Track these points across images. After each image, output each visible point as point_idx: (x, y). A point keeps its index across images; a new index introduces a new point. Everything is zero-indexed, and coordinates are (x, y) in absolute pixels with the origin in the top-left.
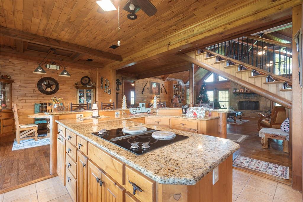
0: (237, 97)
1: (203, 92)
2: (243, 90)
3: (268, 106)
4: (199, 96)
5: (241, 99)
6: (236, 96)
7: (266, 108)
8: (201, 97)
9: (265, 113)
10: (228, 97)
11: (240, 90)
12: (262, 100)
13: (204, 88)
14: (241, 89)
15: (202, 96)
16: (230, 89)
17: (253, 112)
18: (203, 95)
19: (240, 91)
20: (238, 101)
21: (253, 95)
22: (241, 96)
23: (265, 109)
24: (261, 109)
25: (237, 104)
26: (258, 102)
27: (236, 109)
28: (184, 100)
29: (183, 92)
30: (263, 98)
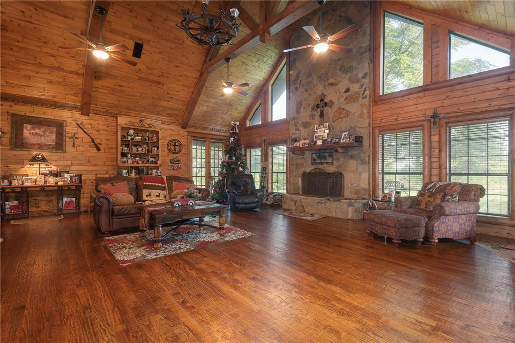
1: (229, 148)
5: (308, 166)
7: (358, 190)
9: (349, 206)
11: (302, 142)
12: (349, 169)
13: (232, 139)
14: (305, 139)
17: (322, 203)
19: (301, 146)
20: (302, 170)
22: (307, 158)
23: (356, 193)
24: (347, 193)
25: (300, 179)
26: (342, 174)
27: (299, 192)
28: (180, 168)
29: (177, 148)
30: (352, 164)
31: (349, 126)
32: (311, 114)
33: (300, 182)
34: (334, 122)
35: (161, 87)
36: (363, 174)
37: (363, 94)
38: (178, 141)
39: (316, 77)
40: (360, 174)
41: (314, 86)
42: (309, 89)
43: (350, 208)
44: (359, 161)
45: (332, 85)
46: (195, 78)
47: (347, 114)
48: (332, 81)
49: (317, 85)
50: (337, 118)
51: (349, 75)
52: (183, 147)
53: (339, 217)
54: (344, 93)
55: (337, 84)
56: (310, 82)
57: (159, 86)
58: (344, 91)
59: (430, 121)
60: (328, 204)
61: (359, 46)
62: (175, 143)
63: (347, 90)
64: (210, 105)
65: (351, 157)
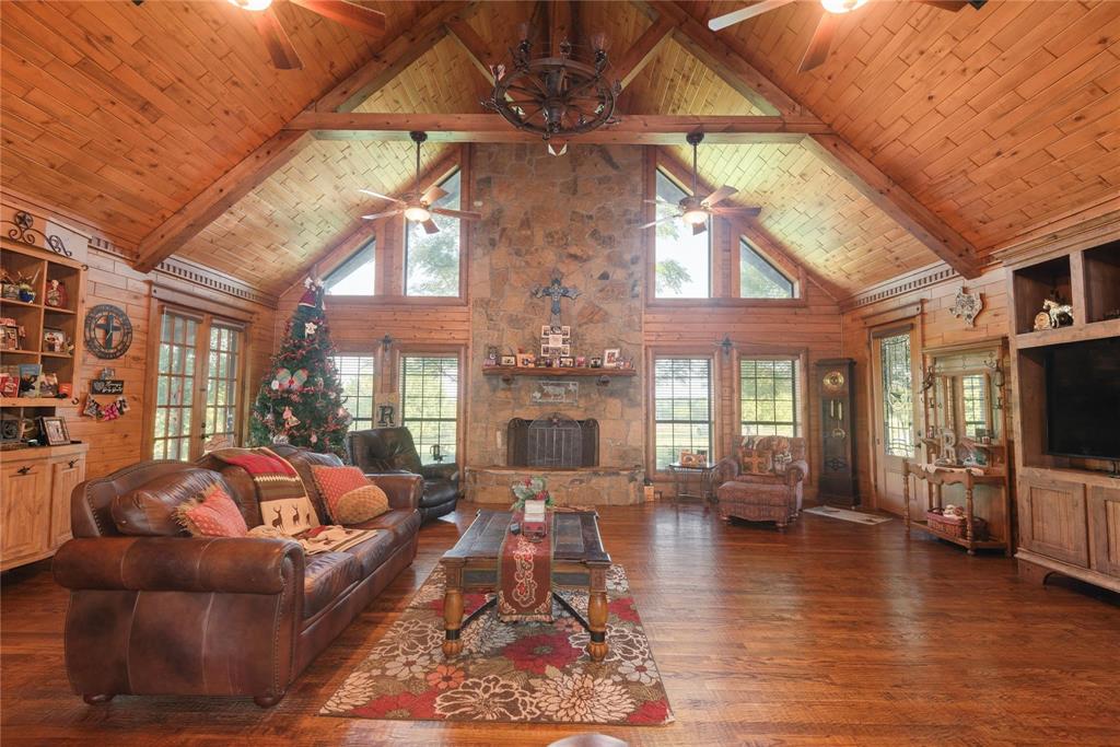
0: (501, 395)
1: (307, 355)
2: (531, 357)
3: (634, 445)
4: (275, 385)
5: (521, 406)
6: (494, 390)
7: (625, 452)
8: (289, 391)
9: (630, 481)
10: (455, 394)
11: (520, 357)
12: (608, 415)
13: (310, 328)
14: (521, 352)
15: (296, 385)
16: (467, 347)
17: (581, 481)
18: (301, 375)
19: (520, 365)
20: (506, 415)
21: (571, 387)
22: (520, 389)
23: (621, 458)
24: (606, 457)
25: (499, 433)
26: (595, 422)
27: (496, 462)
28: (120, 410)
29: (116, 336)
30: (614, 405)
31: (609, 339)
32: (530, 301)
33: (499, 440)
34: (580, 326)
35: (146, 122)
36: (634, 423)
37: (633, 289)
38: (120, 313)
39: (542, 232)
40: (628, 423)
41: (537, 250)
42: (524, 251)
43: (632, 485)
44: (626, 401)
45: (574, 257)
46: (259, 135)
47: (605, 317)
48: (573, 250)
49: (543, 249)
50: (585, 320)
51: (609, 251)
52: (135, 335)
53: (615, 503)
54: (599, 278)
55: (585, 260)
56: (527, 238)
57: (140, 117)
58: (598, 275)
59: (721, 350)
60: (594, 481)
61: (626, 207)
62: (108, 319)
63: (604, 276)
64: (251, 217)
65: (612, 394)
